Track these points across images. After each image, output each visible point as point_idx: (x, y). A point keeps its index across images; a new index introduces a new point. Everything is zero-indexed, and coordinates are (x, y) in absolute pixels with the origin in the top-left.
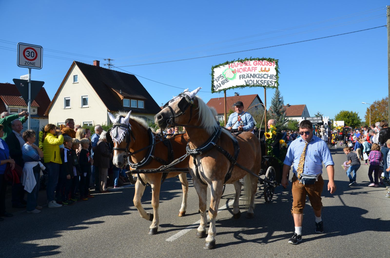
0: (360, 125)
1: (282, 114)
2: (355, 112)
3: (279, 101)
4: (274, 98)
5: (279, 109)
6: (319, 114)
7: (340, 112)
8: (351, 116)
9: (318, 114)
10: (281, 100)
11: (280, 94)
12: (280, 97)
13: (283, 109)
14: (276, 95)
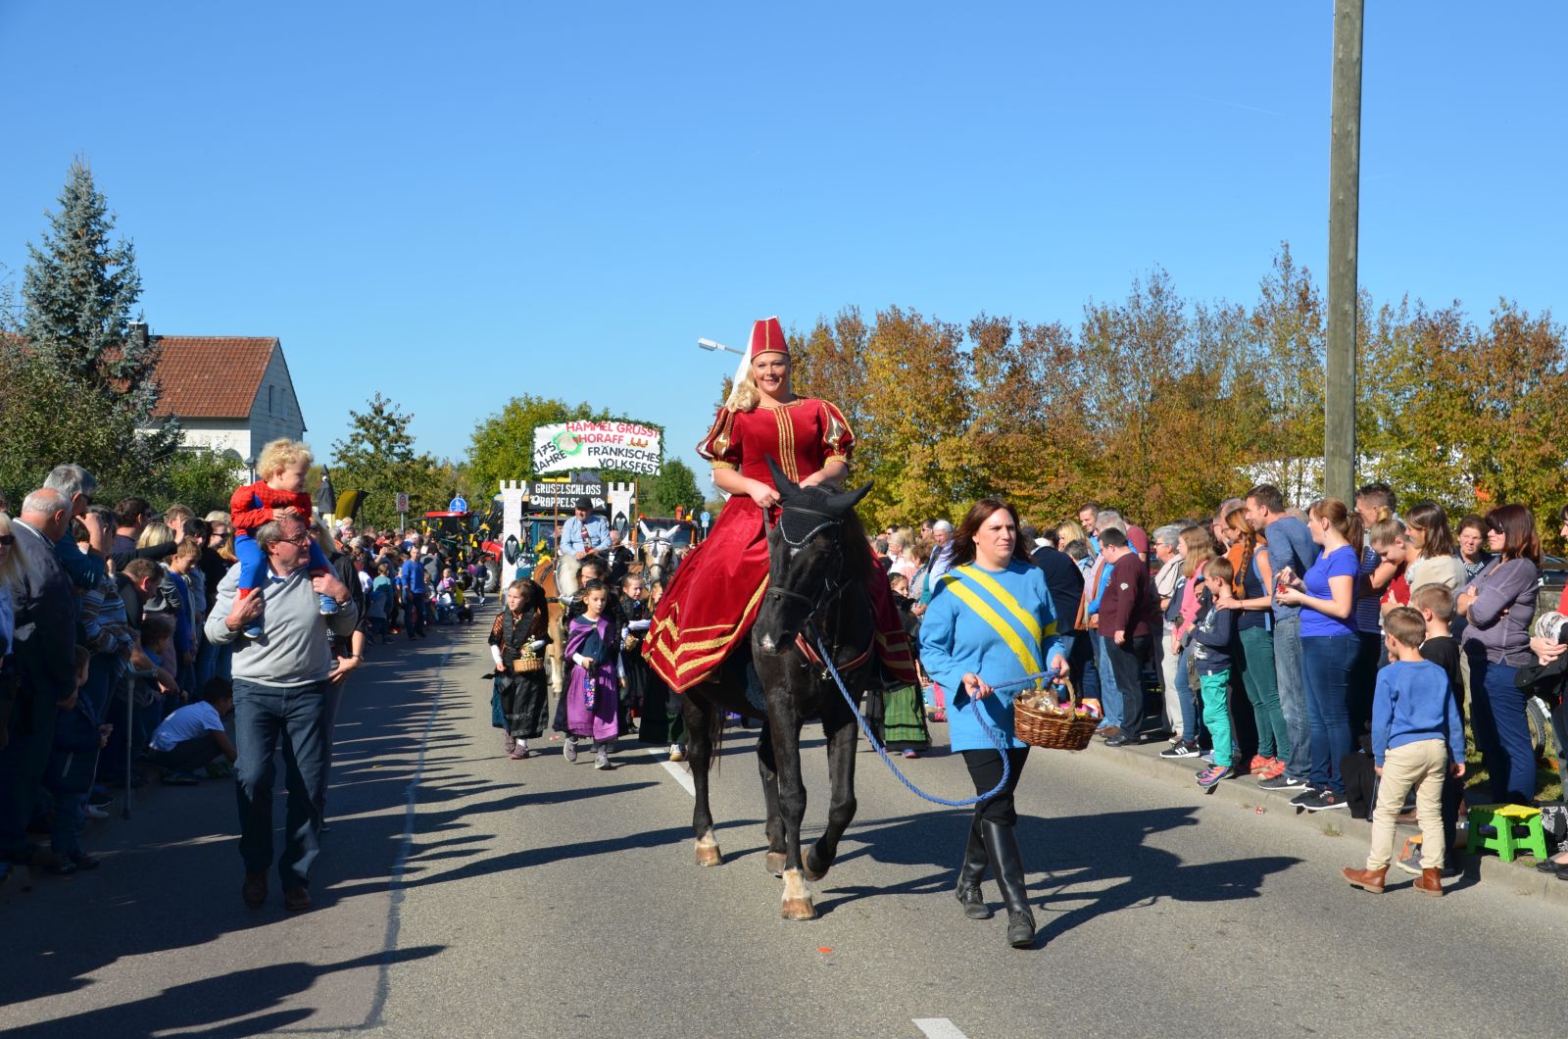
3: (100, 279)
4: (48, 254)
5: (98, 352)
6: (385, 414)
9: (379, 411)
10: (116, 278)
11: (106, 224)
12: (109, 246)
13: (131, 350)
14: (70, 230)
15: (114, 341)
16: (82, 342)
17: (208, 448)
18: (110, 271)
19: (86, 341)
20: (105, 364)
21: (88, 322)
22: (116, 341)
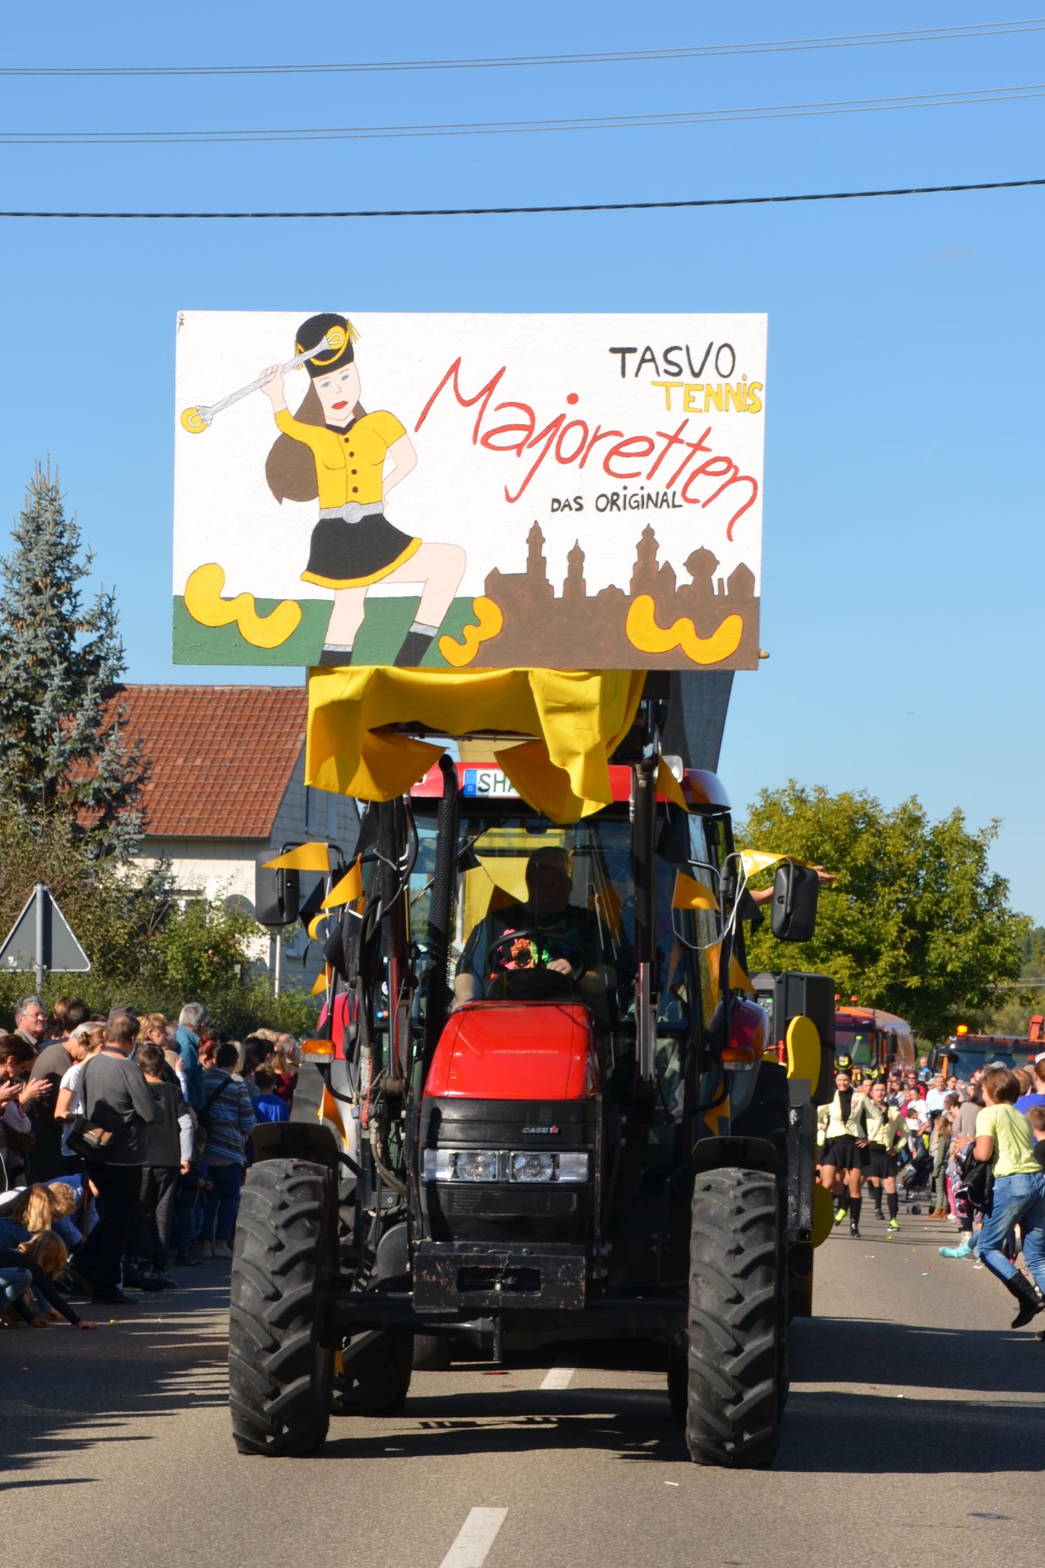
0: (1005, 984)
1: (102, 825)
2: (958, 818)
3: (64, 654)
5: (62, 767)
7: (759, 802)
8: (899, 872)
10: (89, 649)
11: (78, 568)
12: (79, 600)
13: (109, 763)
14: (28, 580)
15: (88, 747)
16: (39, 751)
17: (199, 892)
18: (82, 640)
19: (44, 749)
20: (70, 784)
21: (49, 722)
22: (86, 749)
